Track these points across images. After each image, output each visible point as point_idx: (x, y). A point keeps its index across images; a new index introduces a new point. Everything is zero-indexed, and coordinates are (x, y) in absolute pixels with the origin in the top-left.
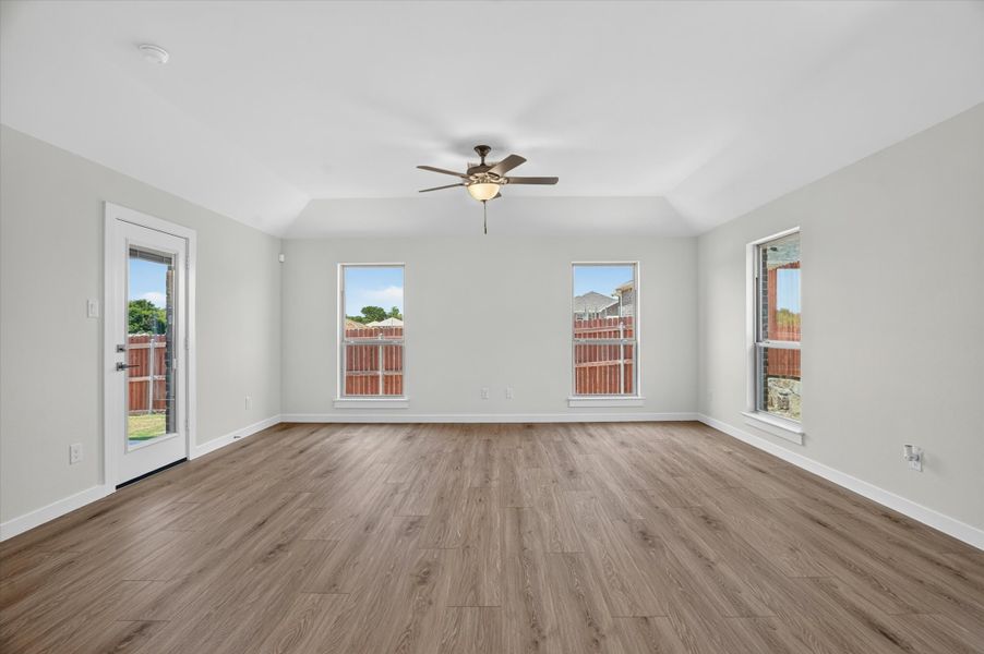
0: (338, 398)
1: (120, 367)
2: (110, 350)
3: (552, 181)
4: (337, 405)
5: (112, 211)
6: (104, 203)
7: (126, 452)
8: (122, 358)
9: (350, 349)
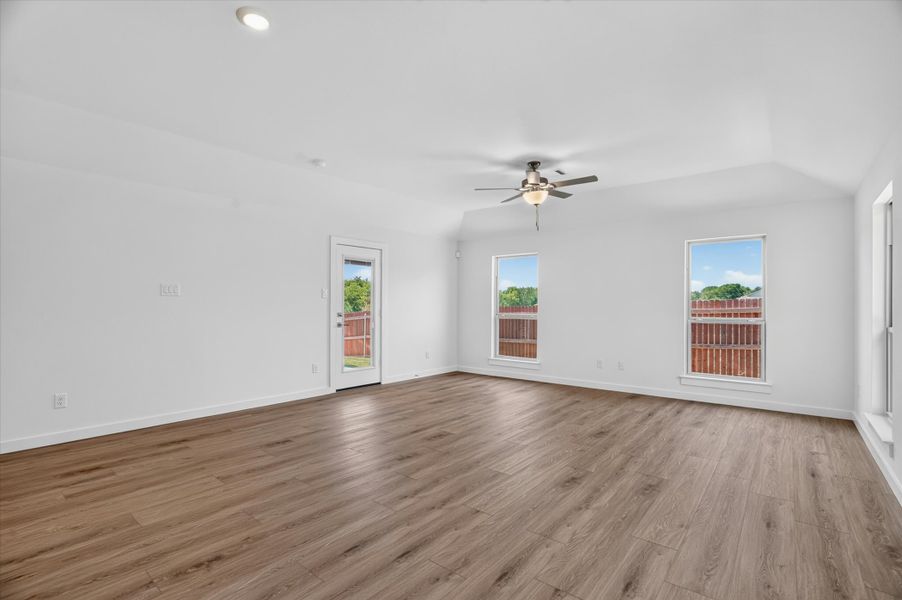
0: (492, 357)
1: (339, 325)
2: (334, 315)
3: (594, 179)
4: (491, 362)
5: (334, 240)
6: (330, 237)
7: (343, 372)
8: (341, 320)
9: (502, 322)
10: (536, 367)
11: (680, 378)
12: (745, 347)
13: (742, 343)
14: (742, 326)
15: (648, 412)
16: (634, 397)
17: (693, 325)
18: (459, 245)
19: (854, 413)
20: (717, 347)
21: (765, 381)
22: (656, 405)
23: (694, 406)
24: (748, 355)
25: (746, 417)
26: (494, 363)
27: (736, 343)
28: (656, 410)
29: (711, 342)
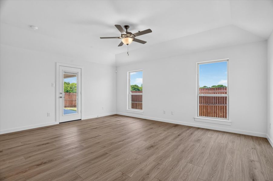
10: (143, 113)
11: (195, 118)
12: (222, 105)
13: (221, 104)
14: (221, 97)
15: (178, 134)
16: (176, 126)
17: (200, 97)
18: (116, 68)
19: (267, 135)
20: (212, 105)
21: (228, 120)
22: (184, 129)
23: (199, 130)
24: (223, 108)
25: (220, 136)
26: (128, 111)
27: (219, 103)
28: (182, 133)
29: (210, 103)
